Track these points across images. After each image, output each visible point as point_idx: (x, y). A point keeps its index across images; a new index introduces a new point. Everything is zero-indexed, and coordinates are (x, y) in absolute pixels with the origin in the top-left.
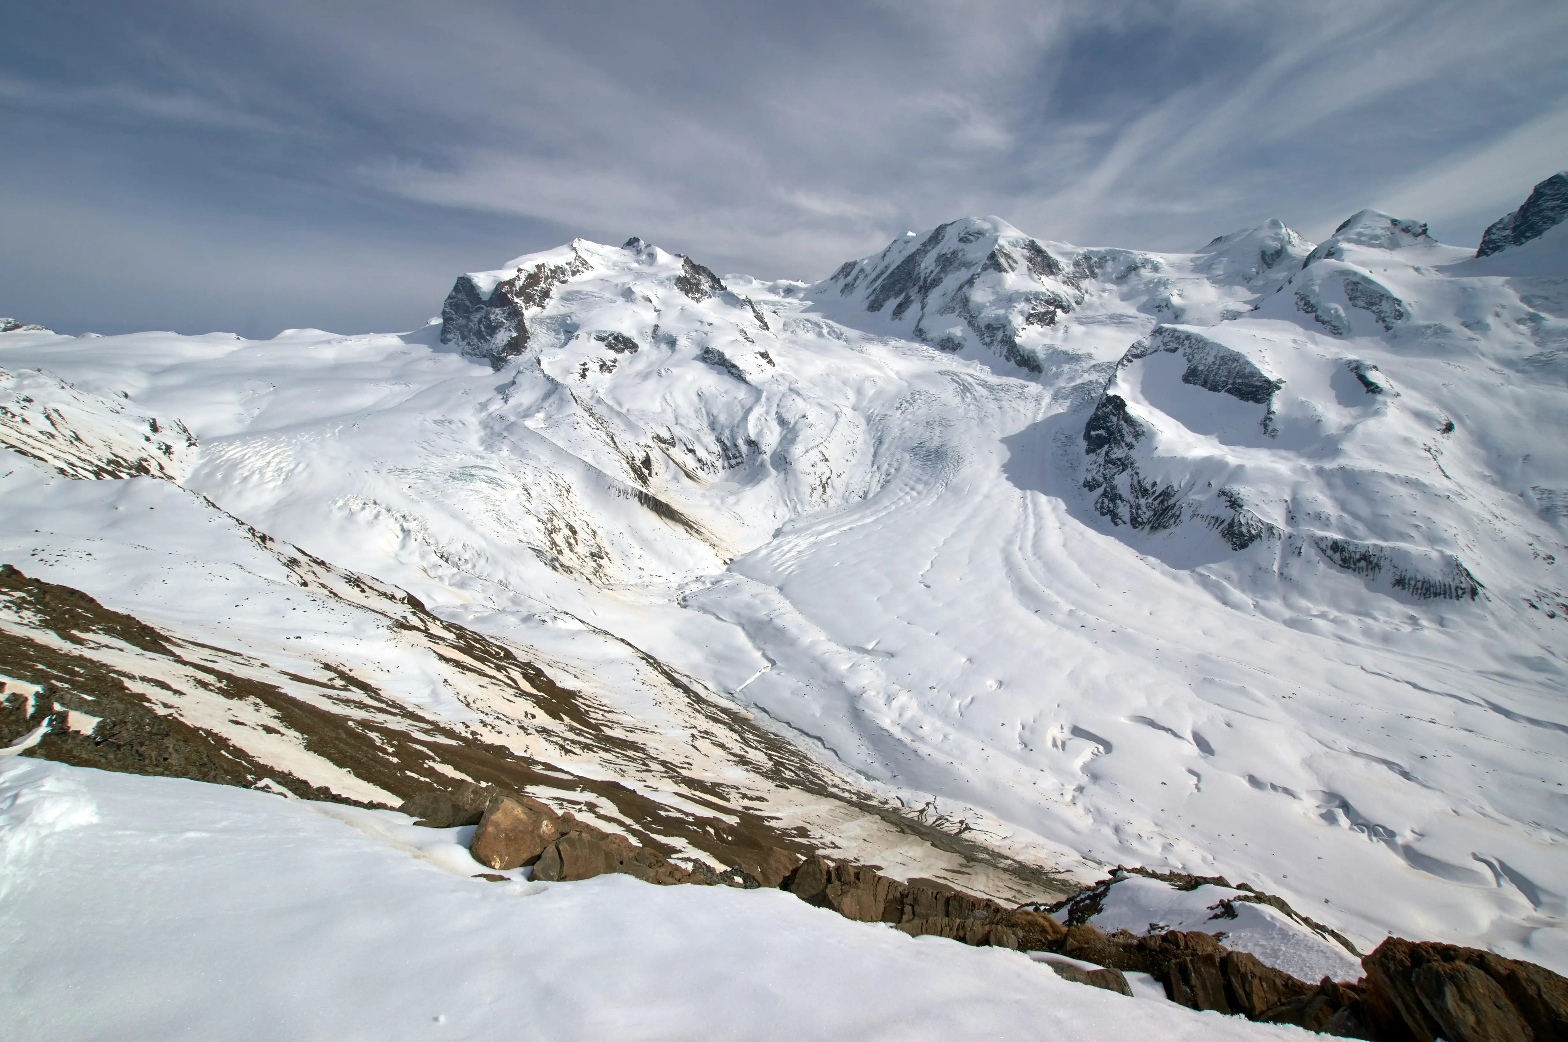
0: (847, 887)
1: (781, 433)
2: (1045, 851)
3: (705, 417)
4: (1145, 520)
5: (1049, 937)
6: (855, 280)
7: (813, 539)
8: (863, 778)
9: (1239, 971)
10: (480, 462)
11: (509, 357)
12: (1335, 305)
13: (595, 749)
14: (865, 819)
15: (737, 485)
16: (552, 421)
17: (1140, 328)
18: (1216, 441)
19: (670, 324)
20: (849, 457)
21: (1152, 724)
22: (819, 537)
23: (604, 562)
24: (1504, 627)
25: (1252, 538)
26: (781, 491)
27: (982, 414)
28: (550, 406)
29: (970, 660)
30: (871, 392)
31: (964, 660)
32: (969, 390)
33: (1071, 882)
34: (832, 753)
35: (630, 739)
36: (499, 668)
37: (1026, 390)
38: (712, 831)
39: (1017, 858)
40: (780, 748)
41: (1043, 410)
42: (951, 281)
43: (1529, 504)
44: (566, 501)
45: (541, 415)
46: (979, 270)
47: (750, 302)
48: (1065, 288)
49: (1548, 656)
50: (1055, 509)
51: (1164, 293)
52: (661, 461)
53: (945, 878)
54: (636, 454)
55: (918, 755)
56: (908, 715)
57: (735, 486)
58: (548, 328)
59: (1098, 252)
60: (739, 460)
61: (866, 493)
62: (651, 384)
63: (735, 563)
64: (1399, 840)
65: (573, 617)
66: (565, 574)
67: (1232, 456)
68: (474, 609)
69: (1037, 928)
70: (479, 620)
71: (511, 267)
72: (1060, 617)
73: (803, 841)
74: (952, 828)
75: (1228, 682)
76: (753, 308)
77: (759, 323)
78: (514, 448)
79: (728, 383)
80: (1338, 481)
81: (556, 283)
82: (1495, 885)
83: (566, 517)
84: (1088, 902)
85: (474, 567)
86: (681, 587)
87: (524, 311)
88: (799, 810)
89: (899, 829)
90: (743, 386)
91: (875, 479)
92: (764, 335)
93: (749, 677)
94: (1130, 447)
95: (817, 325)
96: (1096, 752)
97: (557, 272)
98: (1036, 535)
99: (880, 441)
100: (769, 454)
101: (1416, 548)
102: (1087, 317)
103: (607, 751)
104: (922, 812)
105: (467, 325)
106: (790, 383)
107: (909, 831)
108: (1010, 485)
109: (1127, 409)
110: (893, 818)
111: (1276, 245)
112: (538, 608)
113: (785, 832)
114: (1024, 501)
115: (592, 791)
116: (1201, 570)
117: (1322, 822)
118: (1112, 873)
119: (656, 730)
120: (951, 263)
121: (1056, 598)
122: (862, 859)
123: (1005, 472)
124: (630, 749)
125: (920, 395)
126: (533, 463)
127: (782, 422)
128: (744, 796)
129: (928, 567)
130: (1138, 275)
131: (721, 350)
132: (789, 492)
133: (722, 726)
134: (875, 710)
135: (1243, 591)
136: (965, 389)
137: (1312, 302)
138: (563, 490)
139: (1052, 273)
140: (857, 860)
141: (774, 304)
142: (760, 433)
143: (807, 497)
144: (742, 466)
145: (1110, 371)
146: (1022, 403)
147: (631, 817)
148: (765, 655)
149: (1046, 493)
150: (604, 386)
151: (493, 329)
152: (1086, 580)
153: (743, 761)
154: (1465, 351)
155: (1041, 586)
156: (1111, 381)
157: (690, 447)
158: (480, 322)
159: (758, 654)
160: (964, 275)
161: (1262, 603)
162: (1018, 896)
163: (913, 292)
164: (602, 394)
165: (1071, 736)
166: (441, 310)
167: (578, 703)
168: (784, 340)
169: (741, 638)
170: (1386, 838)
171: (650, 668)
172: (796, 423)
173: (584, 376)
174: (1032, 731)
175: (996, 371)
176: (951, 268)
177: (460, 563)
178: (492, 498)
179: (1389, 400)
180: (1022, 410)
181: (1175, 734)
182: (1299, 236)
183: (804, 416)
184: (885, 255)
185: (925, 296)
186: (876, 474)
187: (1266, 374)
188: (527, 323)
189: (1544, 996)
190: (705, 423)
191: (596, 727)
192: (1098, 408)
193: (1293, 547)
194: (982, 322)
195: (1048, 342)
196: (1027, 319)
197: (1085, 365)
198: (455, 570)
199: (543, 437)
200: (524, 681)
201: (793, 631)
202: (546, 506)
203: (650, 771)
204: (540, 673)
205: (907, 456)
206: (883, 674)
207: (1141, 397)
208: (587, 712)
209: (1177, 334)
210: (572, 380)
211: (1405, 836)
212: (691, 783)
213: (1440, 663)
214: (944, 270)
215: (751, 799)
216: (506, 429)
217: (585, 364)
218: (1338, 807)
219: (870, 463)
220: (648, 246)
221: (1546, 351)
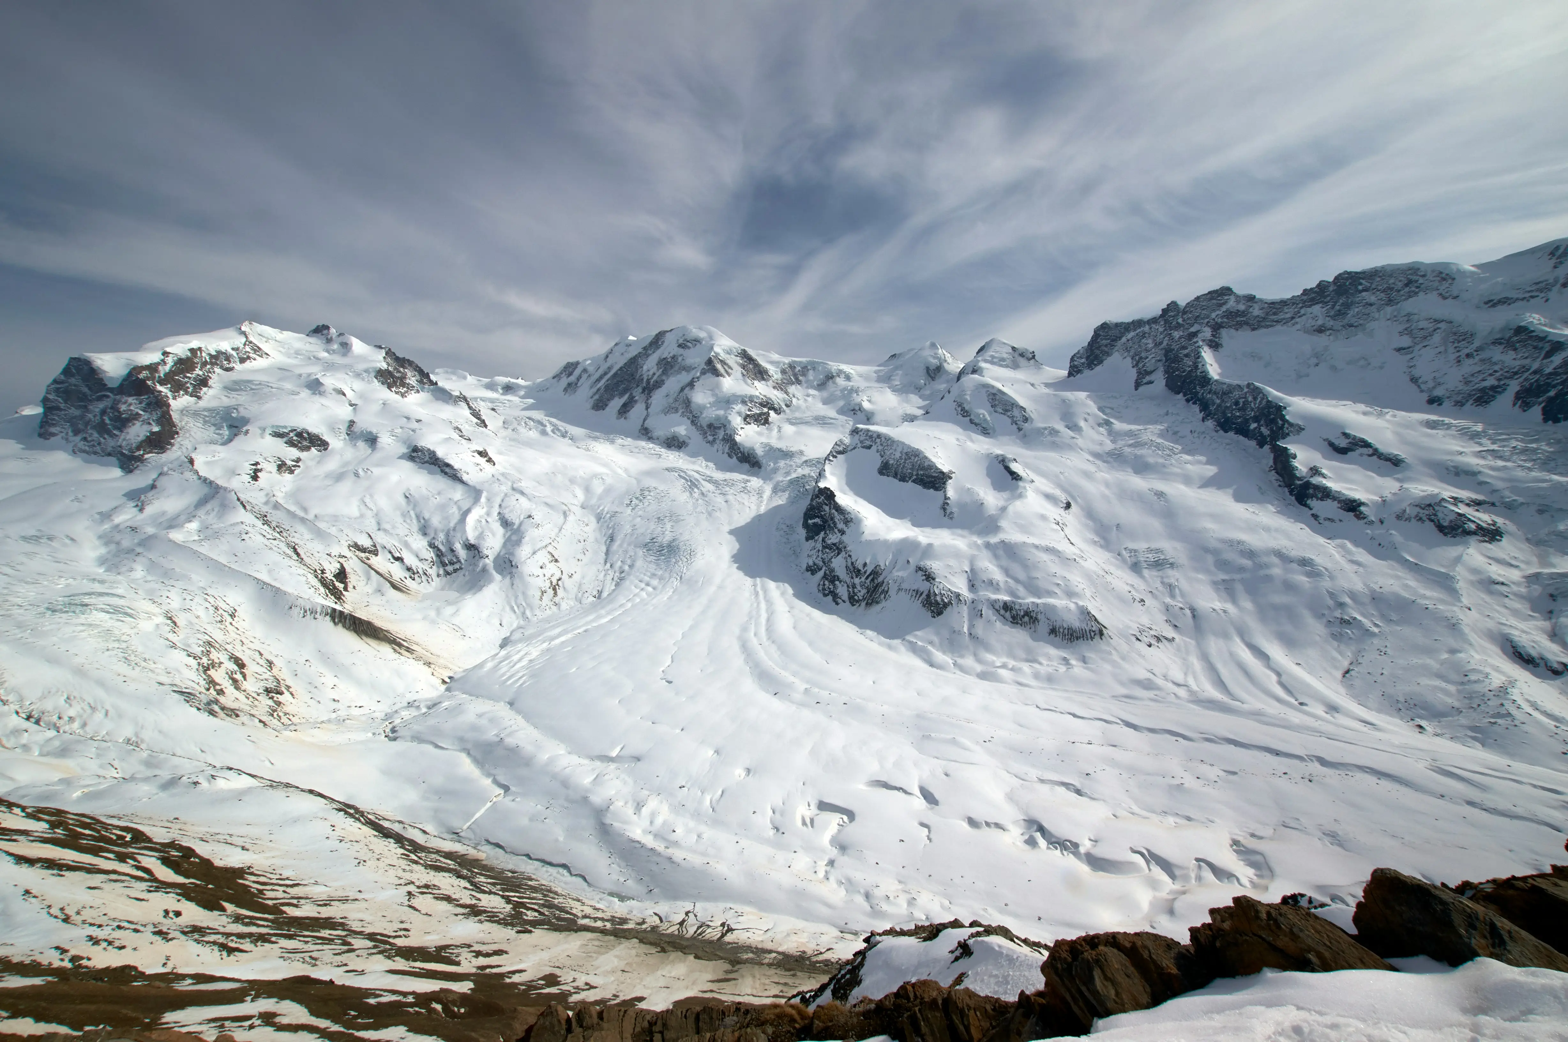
0: (590, 1031)
1: (504, 535)
2: (805, 935)
3: (415, 521)
4: (861, 598)
5: (797, 1026)
6: (578, 379)
7: (545, 645)
8: (616, 900)
9: (957, 1007)
10: (98, 587)
11: (146, 456)
12: (982, 411)
13: (274, 939)
14: (622, 946)
15: (456, 594)
16: (209, 532)
17: (841, 429)
18: (909, 524)
19: (367, 421)
20: (581, 556)
21: (886, 786)
22: (553, 643)
23: (285, 698)
24: (1123, 658)
25: (946, 605)
26: (507, 596)
27: (710, 508)
28: (208, 513)
29: (717, 752)
30: (598, 488)
31: (711, 752)
32: (696, 486)
33: (833, 960)
34: (580, 880)
35: (323, 916)
36: (122, 858)
37: (749, 484)
38: (438, 1007)
39: (780, 949)
40: (519, 886)
41: (765, 503)
42: (673, 383)
43: (1124, 561)
44: (230, 627)
45: (194, 526)
46: (698, 374)
47: (465, 399)
48: (775, 392)
49: (1152, 677)
50: (783, 594)
51: (856, 399)
52: (359, 572)
53: (712, 991)
54: (326, 566)
55: (673, 862)
56: (659, 821)
57: (453, 595)
58: (205, 422)
59: (800, 362)
60: (457, 566)
61: (600, 593)
62: (345, 486)
63: (456, 681)
64: (1082, 850)
65: (240, 772)
66: (229, 719)
67: (923, 536)
68: (83, 783)
69: (786, 1020)
70: (88, 797)
71: (153, 350)
72: (797, 696)
73: (553, 990)
74: (712, 934)
75: (943, 736)
76: (468, 404)
77: (475, 420)
78: (152, 567)
79: (440, 483)
80: (1001, 552)
81: (217, 370)
82: (1147, 871)
83: (229, 647)
84: (848, 976)
85: (84, 725)
86: (388, 717)
87: (172, 402)
88: (545, 955)
89: (659, 949)
90: (459, 488)
91: (609, 578)
92: (482, 433)
93: (478, 810)
94: (843, 532)
95: (540, 423)
96: (841, 823)
97: (219, 358)
98: (768, 620)
99: (612, 539)
100: (491, 558)
101: (1059, 602)
102: (796, 418)
103: (290, 937)
104: (681, 923)
105: (82, 417)
106: (513, 482)
107: (671, 949)
108: (741, 574)
109: (836, 499)
110: (652, 937)
111: (934, 362)
112: (186, 767)
113: (531, 985)
114: (755, 589)
115: (270, 996)
116: (909, 638)
117: (1027, 847)
118: (867, 940)
119: (359, 896)
120: (672, 367)
121: (792, 679)
122: (621, 994)
123: (735, 562)
124: (325, 928)
125: (650, 491)
126: (180, 584)
127: (505, 523)
128: (478, 954)
129: (669, 662)
130: (834, 383)
131: (432, 449)
132: (516, 597)
133: (446, 874)
134: (625, 822)
135: (944, 652)
136: (692, 484)
137: (967, 408)
138: (225, 614)
139: (763, 379)
140: (616, 996)
141: (492, 401)
142: (481, 536)
143: (536, 602)
144: (461, 573)
145: (820, 466)
146: (745, 496)
147: (326, 1016)
148: (496, 782)
149: (774, 579)
150: (283, 490)
151: (123, 422)
152: (817, 658)
153: (474, 911)
154: (1070, 447)
155: (777, 669)
156: (821, 475)
157: (397, 555)
158: (103, 412)
159: (488, 782)
160: (685, 378)
161: (960, 661)
162: (785, 989)
163: (637, 393)
164: (280, 498)
165: (818, 812)
166: (41, 398)
167: (247, 883)
168: (505, 438)
169: (466, 766)
170: (1073, 850)
171: (350, 821)
172: (521, 524)
173: (255, 478)
174: (782, 814)
175: (721, 467)
176: (672, 371)
177: (60, 723)
178: (117, 632)
179: (1027, 486)
180: (746, 503)
181: (906, 792)
182: (952, 356)
183: (530, 516)
184: (607, 357)
185: (649, 396)
186: (610, 572)
187: (940, 466)
188: (175, 416)
189: (1154, 957)
190: (415, 526)
191: (275, 910)
192: (812, 500)
193: (976, 610)
194: (704, 421)
195: (764, 440)
196: (745, 420)
197: (798, 460)
198: (52, 733)
199: (195, 552)
200: (164, 868)
201: (528, 748)
202: (200, 636)
203: (353, 950)
204: (189, 852)
205: (640, 552)
206: (630, 781)
207: (846, 488)
208: (261, 892)
209: (870, 434)
210: (240, 483)
211: (1086, 846)
212: (408, 953)
213: (1087, 693)
214: (665, 372)
215: (488, 955)
216: (140, 544)
217: (257, 464)
218: (1036, 831)
219: (602, 562)
220: (341, 335)
221: (1118, 447)
